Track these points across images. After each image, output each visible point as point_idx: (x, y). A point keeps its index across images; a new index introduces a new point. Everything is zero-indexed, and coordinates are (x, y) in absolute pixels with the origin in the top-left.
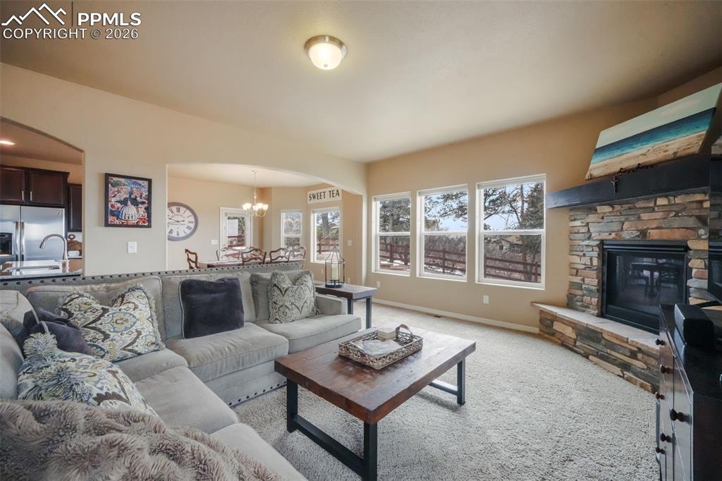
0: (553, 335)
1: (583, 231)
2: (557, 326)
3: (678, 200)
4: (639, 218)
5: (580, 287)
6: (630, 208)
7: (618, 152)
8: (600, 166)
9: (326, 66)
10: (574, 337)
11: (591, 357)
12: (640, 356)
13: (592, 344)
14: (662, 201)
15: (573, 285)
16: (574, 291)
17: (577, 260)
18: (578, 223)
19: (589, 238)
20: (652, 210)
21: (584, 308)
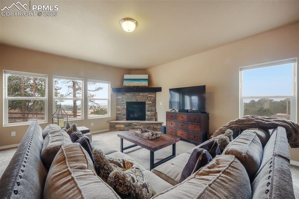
0: (116, 129)
1: (121, 99)
2: (117, 126)
3: (144, 94)
4: (136, 97)
5: (120, 114)
6: (134, 95)
7: (131, 81)
8: (126, 84)
9: (129, 30)
10: (124, 127)
11: (129, 130)
12: (141, 125)
13: (130, 127)
14: (141, 94)
15: (117, 114)
16: (118, 116)
17: (119, 107)
18: (120, 97)
19: (123, 101)
20: (139, 95)
21: (122, 119)
